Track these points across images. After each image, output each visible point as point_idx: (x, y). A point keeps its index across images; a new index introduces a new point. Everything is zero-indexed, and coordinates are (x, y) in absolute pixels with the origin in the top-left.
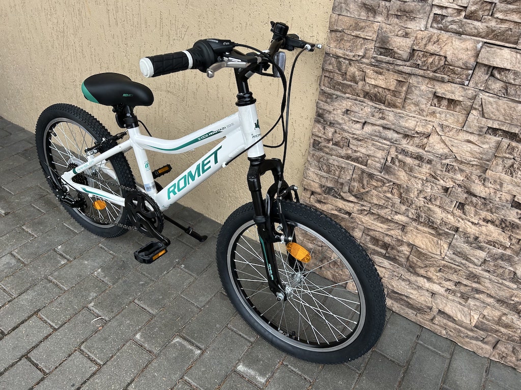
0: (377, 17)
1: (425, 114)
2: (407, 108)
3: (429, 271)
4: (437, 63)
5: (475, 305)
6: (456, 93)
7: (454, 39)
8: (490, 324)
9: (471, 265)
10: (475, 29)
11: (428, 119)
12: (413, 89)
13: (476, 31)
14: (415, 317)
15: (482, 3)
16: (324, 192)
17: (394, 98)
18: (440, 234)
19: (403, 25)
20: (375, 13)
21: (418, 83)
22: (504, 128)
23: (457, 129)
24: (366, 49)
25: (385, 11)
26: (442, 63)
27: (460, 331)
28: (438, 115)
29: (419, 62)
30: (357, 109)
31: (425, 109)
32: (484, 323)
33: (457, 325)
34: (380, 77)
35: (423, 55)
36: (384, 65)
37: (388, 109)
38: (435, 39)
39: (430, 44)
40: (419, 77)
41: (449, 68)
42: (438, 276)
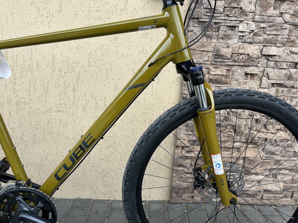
0: (212, 40)
1: (242, 84)
2: (232, 83)
3: (256, 169)
4: (244, 58)
5: (281, 178)
6: (256, 71)
7: (250, 46)
8: (289, 185)
9: (275, 156)
10: (259, 39)
11: (243, 86)
12: (234, 73)
13: (259, 41)
14: (252, 201)
15: (260, 28)
16: (192, 144)
17: (226, 79)
18: (258, 146)
19: (226, 42)
20: (211, 38)
21: (236, 69)
22: (278, 82)
23: (257, 88)
24: (208, 57)
25: (216, 37)
26: (247, 57)
27: (276, 197)
28: (248, 83)
29: (236, 59)
31: (242, 82)
32: (286, 186)
33: (274, 194)
34: (218, 70)
35: (237, 55)
36: (219, 63)
37: (223, 86)
38: (242, 47)
39: (240, 49)
40: (236, 66)
41: (250, 59)
42: (261, 170)
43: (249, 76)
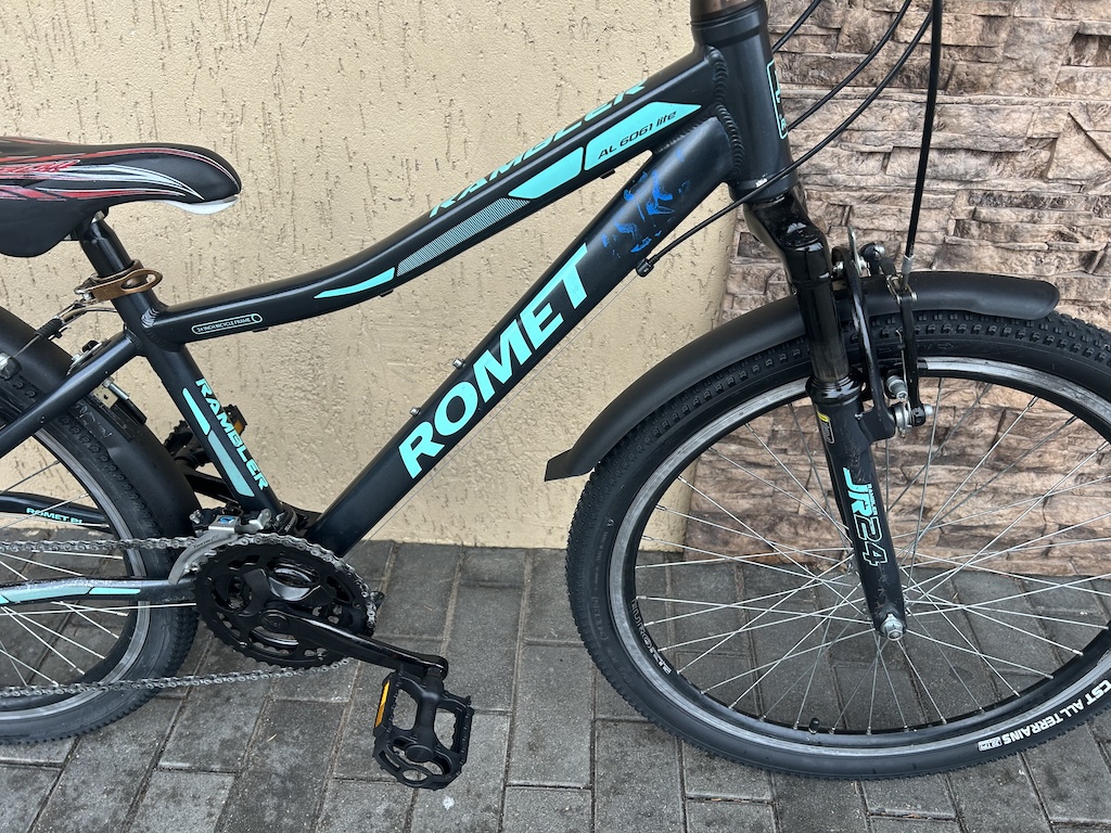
1: (1048, 87)
2: (999, 86)
3: (1045, 452)
11: (1052, 98)
12: (1021, 31)
14: (1006, 561)
17: (975, 67)
21: (1034, 13)
27: (1104, 550)
28: (1079, 84)
30: (872, 119)
31: (1050, 77)
37: (956, 99)
42: (1065, 456)
43: (1093, 49)
